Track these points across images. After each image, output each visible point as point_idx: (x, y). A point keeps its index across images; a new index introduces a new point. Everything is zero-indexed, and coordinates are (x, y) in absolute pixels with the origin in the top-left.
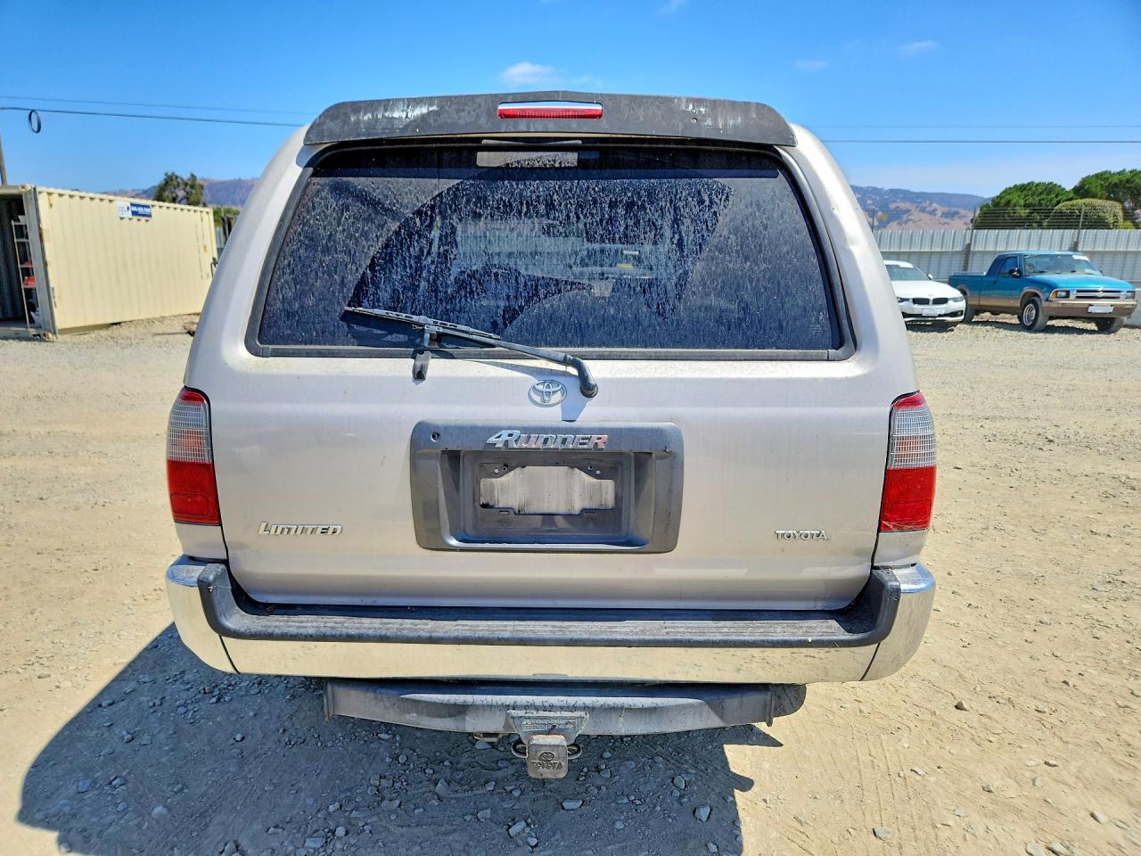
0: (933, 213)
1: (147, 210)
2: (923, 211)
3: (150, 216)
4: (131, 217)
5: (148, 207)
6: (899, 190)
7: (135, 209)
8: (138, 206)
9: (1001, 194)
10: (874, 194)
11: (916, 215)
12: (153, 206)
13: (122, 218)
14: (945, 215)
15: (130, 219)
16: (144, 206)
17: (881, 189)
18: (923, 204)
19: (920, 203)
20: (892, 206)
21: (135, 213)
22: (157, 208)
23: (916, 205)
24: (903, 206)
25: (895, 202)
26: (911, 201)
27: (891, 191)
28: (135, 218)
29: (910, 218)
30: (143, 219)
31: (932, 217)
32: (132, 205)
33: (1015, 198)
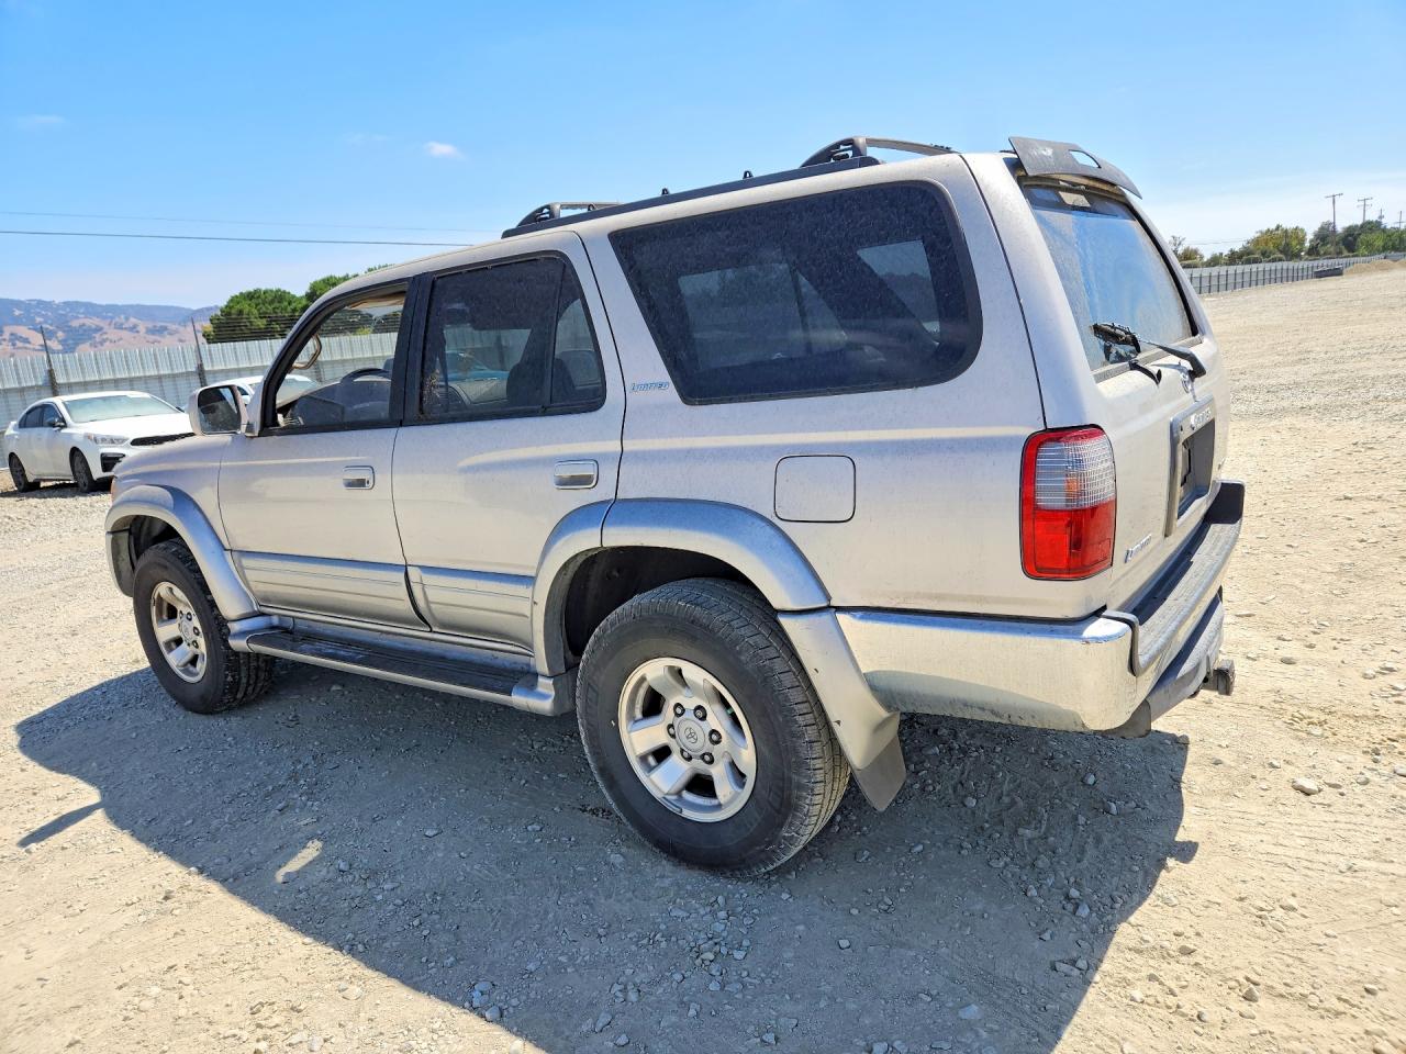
0: (133, 329)
2: (120, 327)
6: (77, 302)
9: (228, 303)
10: (42, 309)
11: (112, 334)
14: (152, 331)
17: (50, 303)
18: (117, 319)
19: (112, 318)
20: (75, 324)
23: (109, 320)
24: (92, 322)
25: (77, 318)
26: (98, 316)
27: (67, 304)
29: (105, 337)
31: (136, 334)
33: (245, 306)
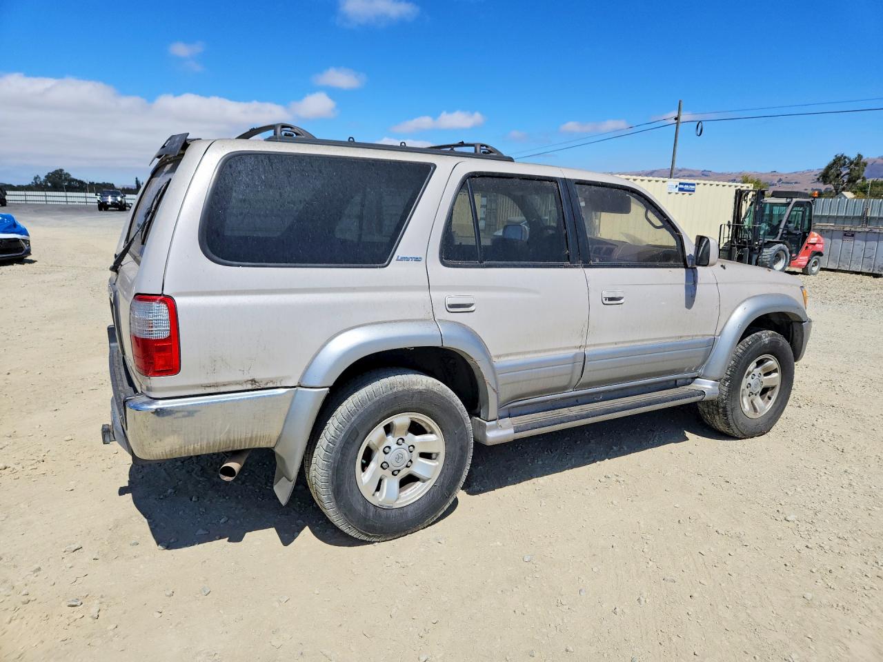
1: (692, 187)
3: (693, 191)
4: (677, 192)
5: (694, 185)
7: (682, 186)
8: (684, 184)
12: (698, 184)
13: (670, 193)
15: (677, 193)
16: (689, 184)
21: (681, 189)
22: (701, 185)
28: (681, 193)
30: (687, 193)
32: (680, 184)
